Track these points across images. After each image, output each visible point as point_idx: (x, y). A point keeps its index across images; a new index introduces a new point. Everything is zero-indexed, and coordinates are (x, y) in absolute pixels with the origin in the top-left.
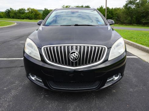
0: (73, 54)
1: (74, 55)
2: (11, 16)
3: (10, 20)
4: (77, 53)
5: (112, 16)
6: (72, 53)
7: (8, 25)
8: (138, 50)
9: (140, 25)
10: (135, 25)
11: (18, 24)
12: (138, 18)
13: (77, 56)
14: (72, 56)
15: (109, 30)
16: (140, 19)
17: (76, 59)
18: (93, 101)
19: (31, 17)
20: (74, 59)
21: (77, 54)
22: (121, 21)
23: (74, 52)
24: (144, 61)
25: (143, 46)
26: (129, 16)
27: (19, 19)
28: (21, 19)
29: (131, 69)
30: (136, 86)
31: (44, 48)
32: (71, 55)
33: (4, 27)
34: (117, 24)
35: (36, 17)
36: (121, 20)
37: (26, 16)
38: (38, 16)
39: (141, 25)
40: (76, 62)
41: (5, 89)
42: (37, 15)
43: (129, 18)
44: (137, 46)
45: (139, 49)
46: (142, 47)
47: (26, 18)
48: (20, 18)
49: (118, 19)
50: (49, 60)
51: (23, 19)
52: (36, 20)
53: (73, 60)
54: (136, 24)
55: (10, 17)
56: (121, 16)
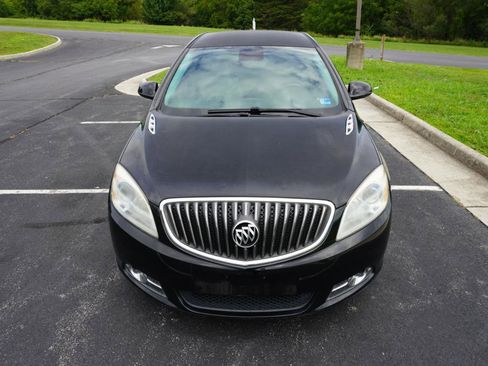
0: (244, 228)
1: (246, 231)
2: (38, 8)
3: (38, 26)
4: (253, 225)
5: (381, 9)
6: (239, 227)
7: (36, 46)
8: (449, 159)
9: (477, 43)
10: (461, 41)
11: (65, 43)
12: (472, 15)
13: (253, 233)
14: (240, 233)
15: (347, 133)
16: (480, 22)
17: (250, 242)
18: (294, 338)
19: (106, 13)
20: (245, 242)
21: (252, 228)
22: (412, 25)
23: (246, 225)
24: (458, 205)
25: (463, 147)
26: (441, 9)
27: (66, 18)
28: (75, 19)
29: (413, 236)
30: (417, 294)
31: (166, 206)
32: (237, 231)
33: (22, 54)
34: (400, 39)
35: (125, 11)
36: (414, 24)
37: (90, 10)
38: (130, 9)
39: (480, 43)
40: (250, 250)
41: (63, 296)
42: (126, 4)
43: (441, 17)
44: (446, 143)
45: (452, 156)
46: (459, 152)
47: (91, 16)
48: (71, 16)
49: (404, 21)
50: (181, 237)
51: (81, 18)
52: (124, 21)
53: (243, 244)
54: (464, 38)
55: (38, 13)
56: (414, 10)
